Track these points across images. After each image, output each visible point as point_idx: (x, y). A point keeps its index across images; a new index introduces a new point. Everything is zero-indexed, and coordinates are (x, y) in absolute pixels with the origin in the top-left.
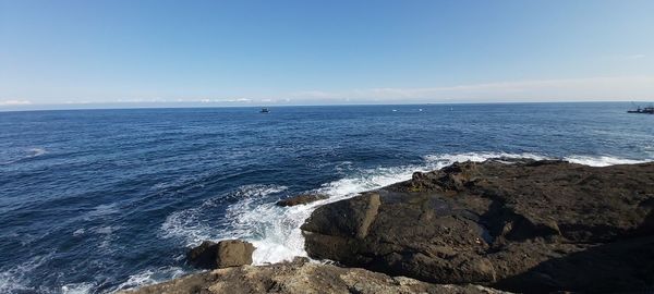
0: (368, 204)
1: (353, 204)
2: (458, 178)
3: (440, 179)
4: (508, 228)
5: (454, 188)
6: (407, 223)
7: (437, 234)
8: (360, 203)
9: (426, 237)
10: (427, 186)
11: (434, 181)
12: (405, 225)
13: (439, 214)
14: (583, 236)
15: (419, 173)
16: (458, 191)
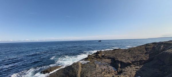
0: (78, 66)
1: (73, 66)
2: (100, 55)
3: (95, 56)
4: (119, 65)
5: (100, 58)
6: (92, 69)
7: (102, 71)
8: (75, 66)
9: (99, 73)
10: (93, 58)
11: (94, 57)
12: (92, 70)
13: (100, 65)
14: (138, 64)
15: (89, 55)
16: (101, 59)
